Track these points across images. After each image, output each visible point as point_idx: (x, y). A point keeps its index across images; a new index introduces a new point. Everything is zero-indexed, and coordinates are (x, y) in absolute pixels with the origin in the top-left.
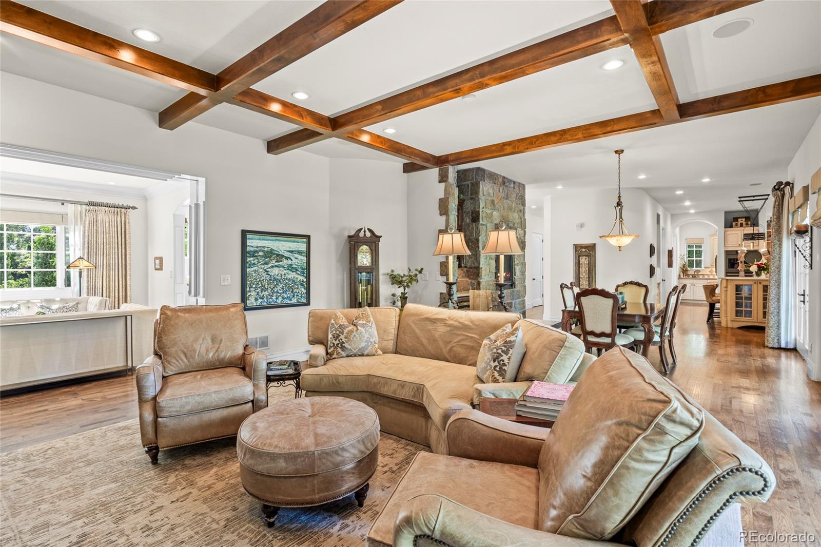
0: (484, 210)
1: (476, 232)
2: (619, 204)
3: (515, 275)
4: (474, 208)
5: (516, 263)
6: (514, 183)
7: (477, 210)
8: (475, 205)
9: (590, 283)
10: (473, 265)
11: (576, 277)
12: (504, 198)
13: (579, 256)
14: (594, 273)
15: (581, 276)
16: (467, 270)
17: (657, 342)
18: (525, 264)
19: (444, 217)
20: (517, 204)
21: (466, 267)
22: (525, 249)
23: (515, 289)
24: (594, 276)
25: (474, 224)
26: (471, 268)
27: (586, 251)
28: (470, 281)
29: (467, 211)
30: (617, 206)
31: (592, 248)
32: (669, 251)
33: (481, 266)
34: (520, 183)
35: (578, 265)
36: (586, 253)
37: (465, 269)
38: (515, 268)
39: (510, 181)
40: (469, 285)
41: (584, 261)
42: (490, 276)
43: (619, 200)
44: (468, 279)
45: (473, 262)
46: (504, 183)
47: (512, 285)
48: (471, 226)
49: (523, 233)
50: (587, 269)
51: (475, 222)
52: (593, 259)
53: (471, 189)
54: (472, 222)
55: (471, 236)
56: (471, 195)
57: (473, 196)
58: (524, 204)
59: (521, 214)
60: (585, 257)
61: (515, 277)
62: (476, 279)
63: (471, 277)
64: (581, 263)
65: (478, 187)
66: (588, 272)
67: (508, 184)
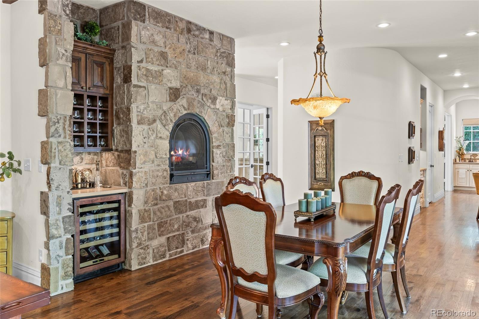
0: (143, 65)
1: (127, 98)
2: (320, 49)
3: (213, 162)
4: (126, 61)
5: (214, 144)
6: (211, 33)
7: (129, 64)
8: (126, 56)
9: (328, 171)
10: (125, 148)
11: (311, 163)
12: (189, 51)
13: (315, 136)
14: (332, 159)
15: (317, 162)
16: (118, 156)
17: (363, 284)
18: (234, 147)
19: (43, 70)
20: (217, 63)
21: (117, 150)
22: (233, 125)
23: (213, 181)
24: (332, 163)
25: (125, 85)
26: (122, 151)
27: (322, 130)
28: (121, 171)
29: (118, 66)
30: (317, 52)
31: (330, 125)
32: (439, 132)
33: (134, 148)
34: (223, 35)
35: (314, 147)
36: (322, 133)
37: (116, 153)
38: (213, 151)
39: (202, 30)
40: (120, 177)
41: (320, 142)
42: (156, 163)
43: (321, 41)
44: (118, 168)
45: (125, 143)
46: (189, 31)
47: (208, 175)
48: (122, 88)
49: (231, 104)
50: (324, 152)
51: (126, 83)
52: (330, 140)
53: (122, 33)
54: (124, 82)
55: (122, 104)
56: (123, 41)
57: (125, 44)
58: (231, 64)
59: (228, 79)
60: (321, 138)
61: (214, 164)
62: (127, 169)
63: (122, 165)
64: (317, 145)
65: (130, 29)
66: (325, 156)
67: (197, 33)
